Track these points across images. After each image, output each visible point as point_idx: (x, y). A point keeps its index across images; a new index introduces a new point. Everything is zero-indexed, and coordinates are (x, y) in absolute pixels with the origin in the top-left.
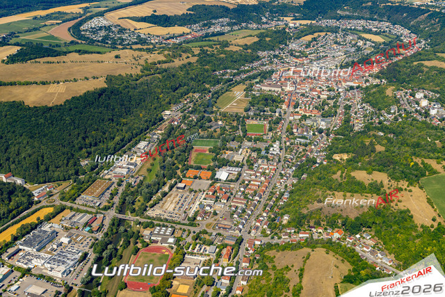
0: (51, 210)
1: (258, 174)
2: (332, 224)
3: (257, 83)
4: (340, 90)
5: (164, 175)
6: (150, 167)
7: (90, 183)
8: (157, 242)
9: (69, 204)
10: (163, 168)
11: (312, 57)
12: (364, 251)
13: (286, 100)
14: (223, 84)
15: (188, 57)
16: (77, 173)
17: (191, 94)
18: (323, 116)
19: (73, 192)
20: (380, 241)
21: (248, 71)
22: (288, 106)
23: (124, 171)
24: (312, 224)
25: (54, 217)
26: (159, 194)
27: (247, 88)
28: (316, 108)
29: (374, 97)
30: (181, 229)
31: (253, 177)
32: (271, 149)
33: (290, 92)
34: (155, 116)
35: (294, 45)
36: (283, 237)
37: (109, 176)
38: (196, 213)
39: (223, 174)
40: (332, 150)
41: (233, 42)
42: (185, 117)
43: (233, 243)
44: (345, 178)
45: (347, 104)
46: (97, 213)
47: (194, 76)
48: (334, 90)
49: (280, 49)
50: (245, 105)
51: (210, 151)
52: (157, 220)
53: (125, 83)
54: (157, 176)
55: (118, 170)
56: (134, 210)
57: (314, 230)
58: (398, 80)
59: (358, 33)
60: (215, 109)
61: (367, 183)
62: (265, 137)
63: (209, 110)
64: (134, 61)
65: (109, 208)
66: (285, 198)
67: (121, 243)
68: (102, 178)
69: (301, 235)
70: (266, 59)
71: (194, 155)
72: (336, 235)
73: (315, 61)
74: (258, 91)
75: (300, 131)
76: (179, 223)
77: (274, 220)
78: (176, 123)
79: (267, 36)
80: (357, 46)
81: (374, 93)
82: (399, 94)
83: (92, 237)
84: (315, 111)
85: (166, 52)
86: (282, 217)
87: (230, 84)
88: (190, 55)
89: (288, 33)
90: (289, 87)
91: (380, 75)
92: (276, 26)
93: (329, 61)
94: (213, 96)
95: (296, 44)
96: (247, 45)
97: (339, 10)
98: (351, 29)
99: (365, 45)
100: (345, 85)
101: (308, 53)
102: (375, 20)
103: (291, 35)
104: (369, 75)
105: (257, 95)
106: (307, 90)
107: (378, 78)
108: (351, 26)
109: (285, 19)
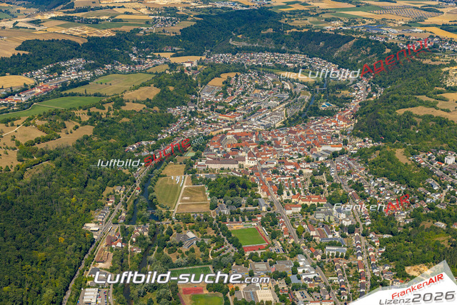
3: (194, 158)
4: (321, 159)
11: (241, 110)
13: (258, 183)
15: (77, 127)
17: (109, 190)
18: (333, 204)
21: (170, 140)
22: (268, 192)
27: (186, 169)
32: (300, 271)
33: (253, 169)
35: (207, 95)
41: (124, 97)
42: (125, 231)
45: (351, 181)
48: (313, 161)
50: (203, 197)
59: (272, 70)
60: (162, 210)
62: (274, 250)
70: (183, 119)
71: (186, 301)
73: (249, 116)
74: (207, 172)
75: (317, 232)
80: (287, 91)
81: (380, 161)
82: (421, 160)
84: (314, 197)
89: (191, 77)
90: (247, 161)
91: (359, 131)
92: (154, 66)
93: (270, 116)
94: (143, 187)
95: (208, 92)
96: (150, 100)
97: (231, 40)
98: (260, 66)
99: (295, 87)
100: (320, 150)
101: (231, 104)
102: (284, 52)
103: (195, 79)
104: (342, 133)
105: (213, 179)
106: (275, 163)
107: (359, 135)
108: (257, 62)
109: (162, 55)
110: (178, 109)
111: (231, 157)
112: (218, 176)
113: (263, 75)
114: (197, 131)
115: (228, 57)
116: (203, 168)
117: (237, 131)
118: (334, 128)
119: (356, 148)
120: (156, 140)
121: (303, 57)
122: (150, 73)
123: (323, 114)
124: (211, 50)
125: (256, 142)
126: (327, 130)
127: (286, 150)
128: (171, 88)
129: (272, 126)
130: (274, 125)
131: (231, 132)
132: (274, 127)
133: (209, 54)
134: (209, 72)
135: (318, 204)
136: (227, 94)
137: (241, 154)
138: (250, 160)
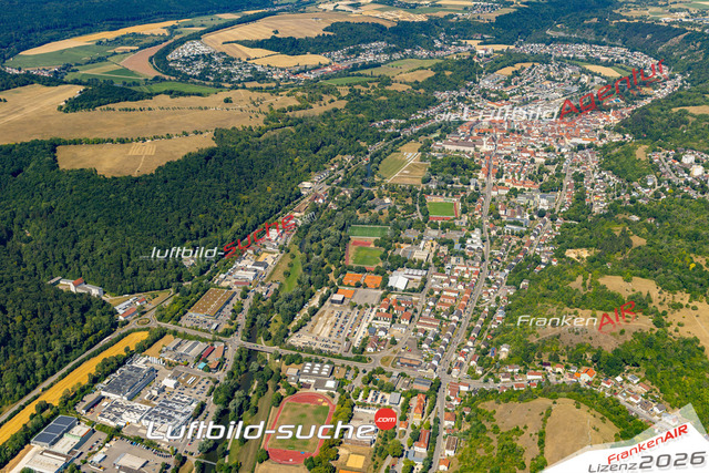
0: (144, 336)
1: (453, 280)
2: (577, 360)
3: (436, 139)
4: (563, 150)
5: (310, 281)
6: (288, 269)
7: (199, 293)
8: (308, 386)
9: (170, 326)
10: (308, 270)
11: (515, 99)
12: (631, 403)
13: (483, 166)
14: (386, 141)
15: (333, 101)
16: (179, 278)
17: (339, 157)
18: (542, 190)
19: (176, 307)
20: (654, 387)
21: (422, 121)
22: (488, 175)
23: (250, 276)
24: (545, 360)
25: (150, 346)
26: (305, 311)
27: (423, 147)
28: (531, 177)
29: (617, 161)
30: (343, 366)
31: (446, 285)
32: (469, 241)
33: (487, 153)
34: (289, 191)
35: (487, 82)
36: (502, 380)
37: (228, 283)
38: (365, 342)
39: (399, 280)
40: (562, 242)
41: (397, 78)
42: (333, 192)
43: (426, 388)
44: (590, 288)
45: (577, 172)
46: (214, 340)
47: (343, 130)
48: (554, 151)
49: (467, 87)
50: (422, 173)
51: (377, 243)
52: (306, 352)
53: (243, 141)
54: (299, 282)
55: (240, 273)
56: (270, 335)
57: (549, 369)
58: (650, 135)
59: (579, 63)
60: (377, 179)
61: (625, 295)
62: (457, 223)
63: (369, 180)
64: (252, 107)
65: (232, 333)
66: (499, 318)
67: (255, 387)
68: (217, 286)
69: (530, 377)
70: (447, 104)
71: (352, 250)
72: (585, 378)
73: (520, 105)
74: (440, 151)
75: (509, 212)
76: (340, 357)
77: (485, 353)
78: (321, 201)
79: (446, 69)
80: (581, 84)
81: (617, 155)
82: (657, 157)
83: (210, 378)
84: (530, 183)
85: (299, 94)
86: (498, 349)
87: (397, 140)
88: (335, 98)
89: (478, 64)
91: (623, 127)
92: (455, 53)
94: (372, 159)
95: (490, 80)
96: (419, 82)
97: (549, 29)
98: (568, 58)
99: (593, 81)
100: (568, 142)
101: (508, 93)
103: (482, 66)
104: (605, 128)
105: (441, 158)
106: (514, 150)
107: (619, 131)
108: (568, 54)
109: (469, 42)
111: (470, 140)
112: (448, 156)
113: (565, 67)
116: (439, 148)
118: (602, 123)
120: (408, 120)
121: (623, 50)
123: (603, 109)
124: (524, 40)
126: (593, 125)
127: (533, 139)
134: (503, 61)
135: (529, 189)
137: (483, 139)
138: (489, 145)
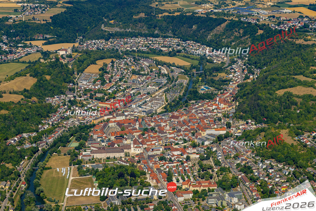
3: (78, 149)
4: (206, 143)
11: (120, 96)
14: (29, 159)
18: (223, 188)
27: (71, 160)
33: (139, 156)
35: (84, 83)
45: (239, 165)
48: (198, 145)
49: (70, 90)
59: (148, 55)
70: (63, 109)
79: (44, 73)
80: (165, 75)
87: (40, 156)
89: (66, 65)
90: (132, 149)
91: (241, 113)
92: (26, 55)
93: (150, 101)
94: (28, 181)
95: (85, 80)
96: (28, 91)
97: (103, 26)
98: (134, 51)
99: (172, 71)
100: (204, 134)
101: (110, 91)
102: (157, 36)
103: (70, 67)
104: (224, 116)
105: (100, 169)
106: (161, 149)
107: (241, 118)
108: (131, 47)
109: (34, 43)
110: (56, 98)
111: (116, 145)
112: (106, 166)
113: (139, 60)
114: (79, 120)
115: (101, 43)
116: (89, 158)
117: (118, 119)
118: (215, 111)
119: (239, 131)
120: (37, 132)
121: (176, 40)
122: (23, 62)
123: (203, 98)
124: (84, 37)
125: (139, 129)
126: (209, 114)
127: (171, 136)
128: (48, 77)
129: (154, 112)
130: (156, 111)
131: (113, 120)
132: (156, 113)
133: (81, 41)
134: (85, 60)
135: (209, 189)
136: (105, 81)
137: (125, 142)
138: (136, 147)
